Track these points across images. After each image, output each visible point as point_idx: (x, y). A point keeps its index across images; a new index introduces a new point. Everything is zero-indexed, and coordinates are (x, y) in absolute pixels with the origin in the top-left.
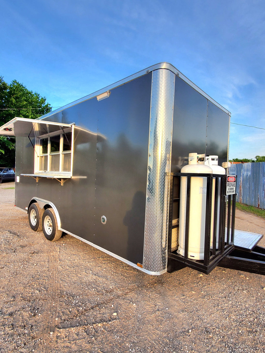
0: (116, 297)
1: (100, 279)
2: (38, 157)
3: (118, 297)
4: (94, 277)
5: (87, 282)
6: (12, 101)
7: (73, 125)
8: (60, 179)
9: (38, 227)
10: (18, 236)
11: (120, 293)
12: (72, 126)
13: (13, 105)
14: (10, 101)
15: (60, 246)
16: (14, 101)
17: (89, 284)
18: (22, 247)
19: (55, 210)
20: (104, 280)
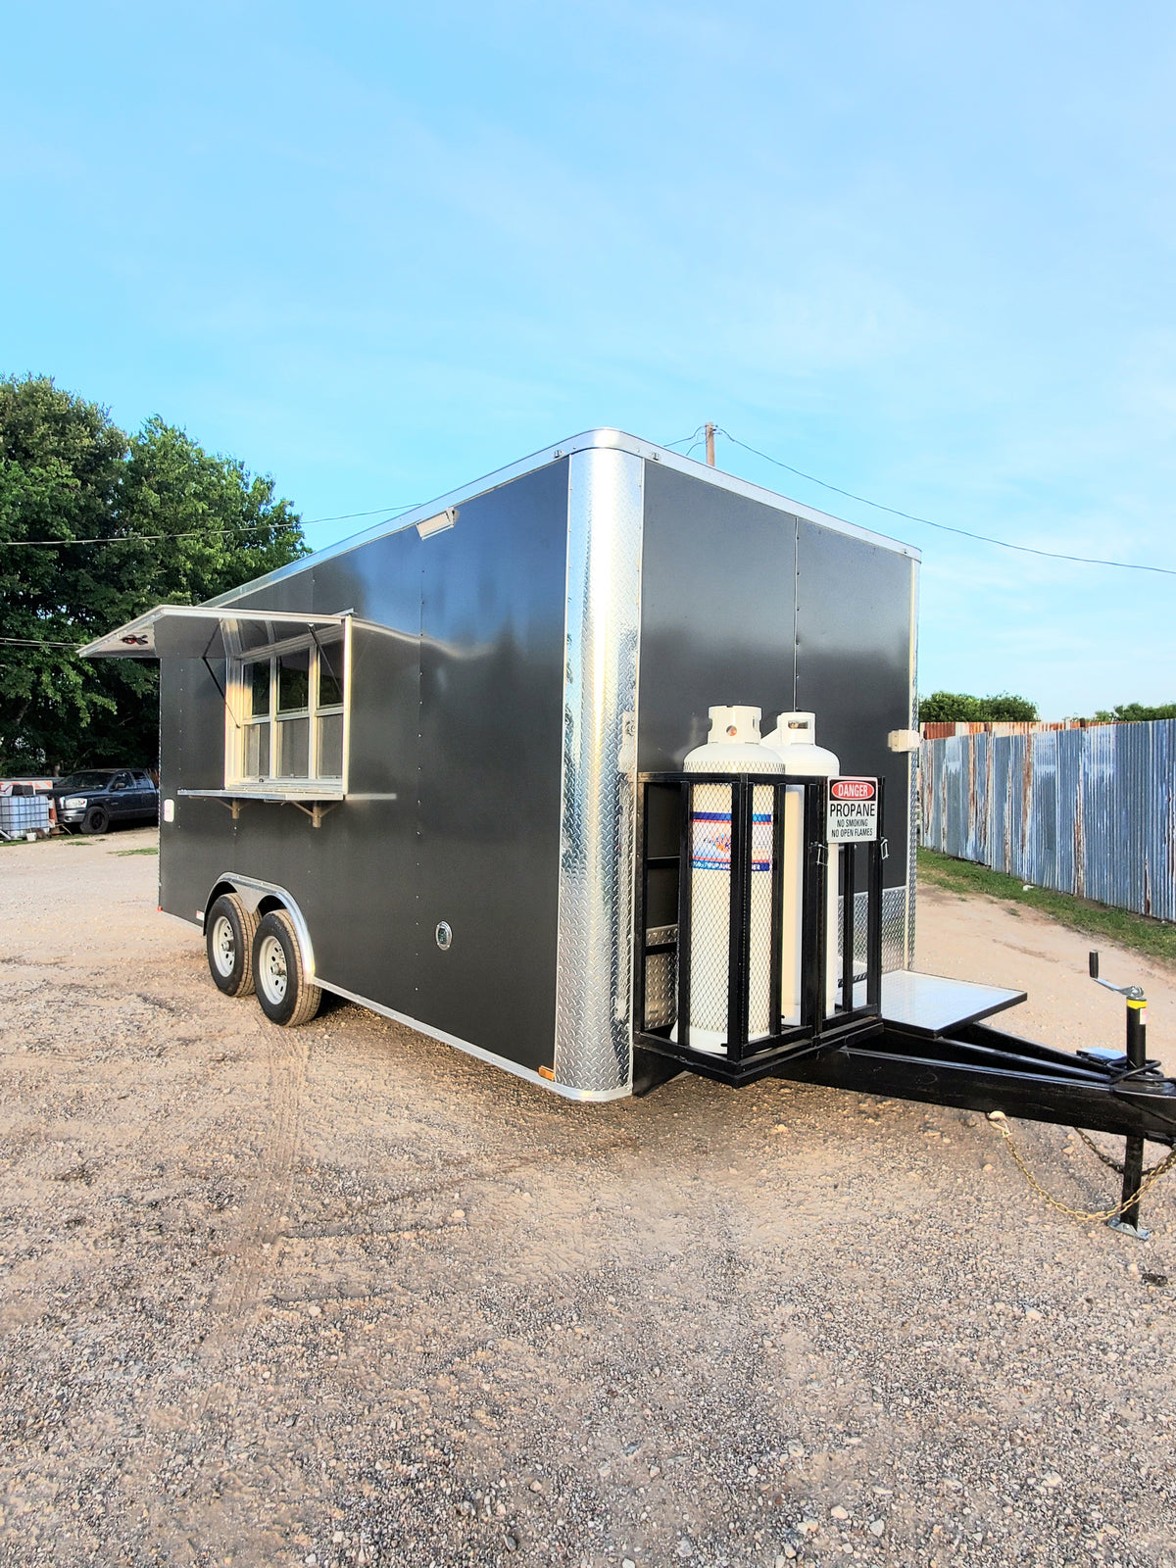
0: (473, 1176)
1: (434, 1132)
2: (238, 727)
3: (481, 1176)
4: (415, 1127)
5: (391, 1138)
6: (145, 500)
7: (348, 619)
8: (309, 805)
9: (241, 980)
10: (171, 1010)
11: (488, 1166)
12: (343, 621)
13: (146, 515)
14: (138, 500)
15: (313, 1041)
16: (154, 499)
17: (393, 1146)
18: (186, 1042)
19: (293, 918)
20: (446, 1134)
